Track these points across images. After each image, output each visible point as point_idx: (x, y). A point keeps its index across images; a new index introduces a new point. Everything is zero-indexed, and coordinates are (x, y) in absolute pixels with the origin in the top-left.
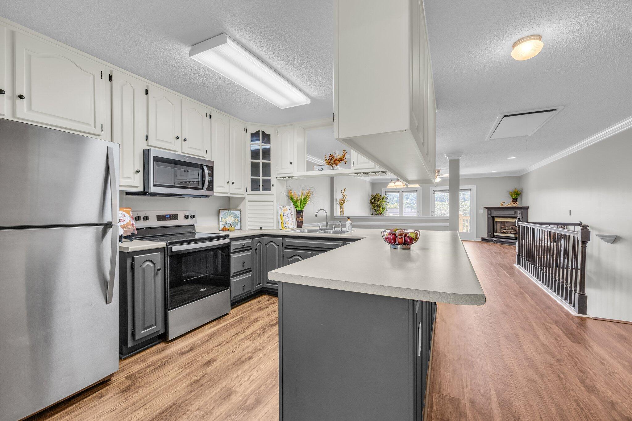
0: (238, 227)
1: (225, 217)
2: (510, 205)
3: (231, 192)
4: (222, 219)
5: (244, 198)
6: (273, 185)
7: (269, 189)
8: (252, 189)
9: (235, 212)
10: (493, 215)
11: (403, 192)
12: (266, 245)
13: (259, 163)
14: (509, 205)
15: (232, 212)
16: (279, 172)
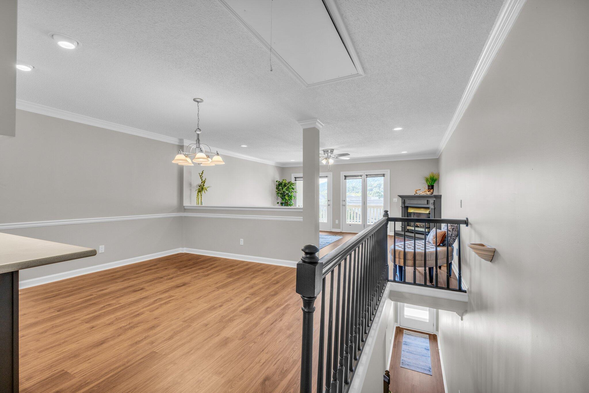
2: (424, 193)
10: (406, 205)
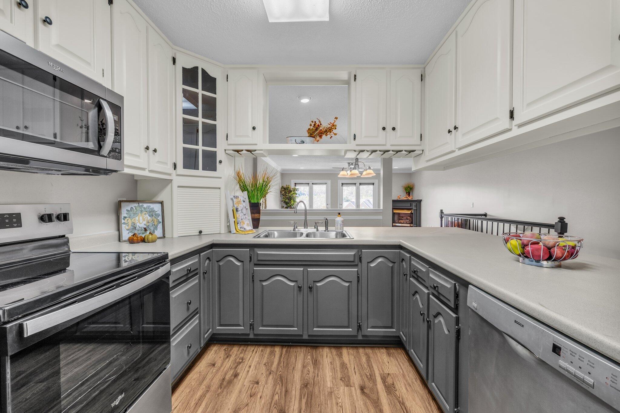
0: (158, 233)
1: (132, 215)
3: (151, 169)
4: (126, 219)
5: (171, 181)
6: (220, 162)
7: (213, 168)
8: (185, 166)
9: (152, 206)
11: (313, 184)
12: (217, 261)
13: (198, 122)
14: (405, 198)
15: (145, 205)
16: (230, 141)
